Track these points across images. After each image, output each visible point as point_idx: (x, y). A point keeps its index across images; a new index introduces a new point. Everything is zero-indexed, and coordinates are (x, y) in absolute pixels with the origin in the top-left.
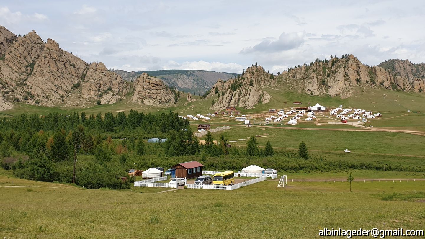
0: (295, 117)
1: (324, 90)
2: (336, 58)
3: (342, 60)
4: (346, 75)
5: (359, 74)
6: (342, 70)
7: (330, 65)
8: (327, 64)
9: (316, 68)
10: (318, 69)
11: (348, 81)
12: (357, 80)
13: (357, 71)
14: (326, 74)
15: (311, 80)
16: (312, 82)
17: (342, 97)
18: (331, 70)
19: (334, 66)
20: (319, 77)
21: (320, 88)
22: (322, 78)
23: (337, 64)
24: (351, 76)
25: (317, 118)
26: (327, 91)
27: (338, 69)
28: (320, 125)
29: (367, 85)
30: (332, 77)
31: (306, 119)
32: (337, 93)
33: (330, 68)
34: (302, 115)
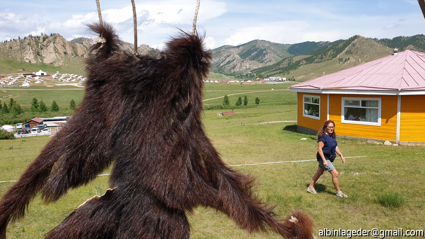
0: (26, 81)
1: (39, 60)
2: (46, 35)
3: (51, 37)
4: (56, 49)
5: (65, 48)
6: (52, 44)
7: (41, 40)
8: (39, 39)
9: (30, 42)
10: (32, 43)
11: (58, 53)
12: (65, 53)
13: (64, 46)
14: (39, 47)
15: (27, 51)
16: (29, 53)
17: (56, 65)
18: (43, 44)
19: (45, 41)
20: (34, 49)
21: (36, 58)
22: (36, 50)
23: (47, 40)
24: (59, 49)
25: (44, 81)
26: (42, 60)
27: (49, 44)
28: (50, 86)
29: (72, 57)
30: (45, 50)
31: (35, 82)
32: (51, 62)
33: (42, 43)
34: (31, 79)
